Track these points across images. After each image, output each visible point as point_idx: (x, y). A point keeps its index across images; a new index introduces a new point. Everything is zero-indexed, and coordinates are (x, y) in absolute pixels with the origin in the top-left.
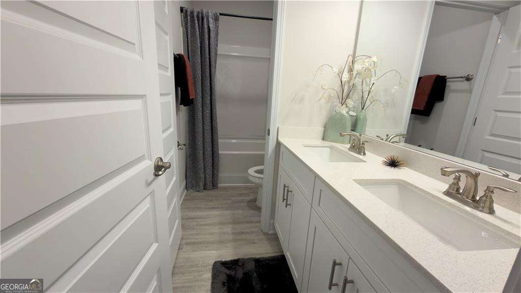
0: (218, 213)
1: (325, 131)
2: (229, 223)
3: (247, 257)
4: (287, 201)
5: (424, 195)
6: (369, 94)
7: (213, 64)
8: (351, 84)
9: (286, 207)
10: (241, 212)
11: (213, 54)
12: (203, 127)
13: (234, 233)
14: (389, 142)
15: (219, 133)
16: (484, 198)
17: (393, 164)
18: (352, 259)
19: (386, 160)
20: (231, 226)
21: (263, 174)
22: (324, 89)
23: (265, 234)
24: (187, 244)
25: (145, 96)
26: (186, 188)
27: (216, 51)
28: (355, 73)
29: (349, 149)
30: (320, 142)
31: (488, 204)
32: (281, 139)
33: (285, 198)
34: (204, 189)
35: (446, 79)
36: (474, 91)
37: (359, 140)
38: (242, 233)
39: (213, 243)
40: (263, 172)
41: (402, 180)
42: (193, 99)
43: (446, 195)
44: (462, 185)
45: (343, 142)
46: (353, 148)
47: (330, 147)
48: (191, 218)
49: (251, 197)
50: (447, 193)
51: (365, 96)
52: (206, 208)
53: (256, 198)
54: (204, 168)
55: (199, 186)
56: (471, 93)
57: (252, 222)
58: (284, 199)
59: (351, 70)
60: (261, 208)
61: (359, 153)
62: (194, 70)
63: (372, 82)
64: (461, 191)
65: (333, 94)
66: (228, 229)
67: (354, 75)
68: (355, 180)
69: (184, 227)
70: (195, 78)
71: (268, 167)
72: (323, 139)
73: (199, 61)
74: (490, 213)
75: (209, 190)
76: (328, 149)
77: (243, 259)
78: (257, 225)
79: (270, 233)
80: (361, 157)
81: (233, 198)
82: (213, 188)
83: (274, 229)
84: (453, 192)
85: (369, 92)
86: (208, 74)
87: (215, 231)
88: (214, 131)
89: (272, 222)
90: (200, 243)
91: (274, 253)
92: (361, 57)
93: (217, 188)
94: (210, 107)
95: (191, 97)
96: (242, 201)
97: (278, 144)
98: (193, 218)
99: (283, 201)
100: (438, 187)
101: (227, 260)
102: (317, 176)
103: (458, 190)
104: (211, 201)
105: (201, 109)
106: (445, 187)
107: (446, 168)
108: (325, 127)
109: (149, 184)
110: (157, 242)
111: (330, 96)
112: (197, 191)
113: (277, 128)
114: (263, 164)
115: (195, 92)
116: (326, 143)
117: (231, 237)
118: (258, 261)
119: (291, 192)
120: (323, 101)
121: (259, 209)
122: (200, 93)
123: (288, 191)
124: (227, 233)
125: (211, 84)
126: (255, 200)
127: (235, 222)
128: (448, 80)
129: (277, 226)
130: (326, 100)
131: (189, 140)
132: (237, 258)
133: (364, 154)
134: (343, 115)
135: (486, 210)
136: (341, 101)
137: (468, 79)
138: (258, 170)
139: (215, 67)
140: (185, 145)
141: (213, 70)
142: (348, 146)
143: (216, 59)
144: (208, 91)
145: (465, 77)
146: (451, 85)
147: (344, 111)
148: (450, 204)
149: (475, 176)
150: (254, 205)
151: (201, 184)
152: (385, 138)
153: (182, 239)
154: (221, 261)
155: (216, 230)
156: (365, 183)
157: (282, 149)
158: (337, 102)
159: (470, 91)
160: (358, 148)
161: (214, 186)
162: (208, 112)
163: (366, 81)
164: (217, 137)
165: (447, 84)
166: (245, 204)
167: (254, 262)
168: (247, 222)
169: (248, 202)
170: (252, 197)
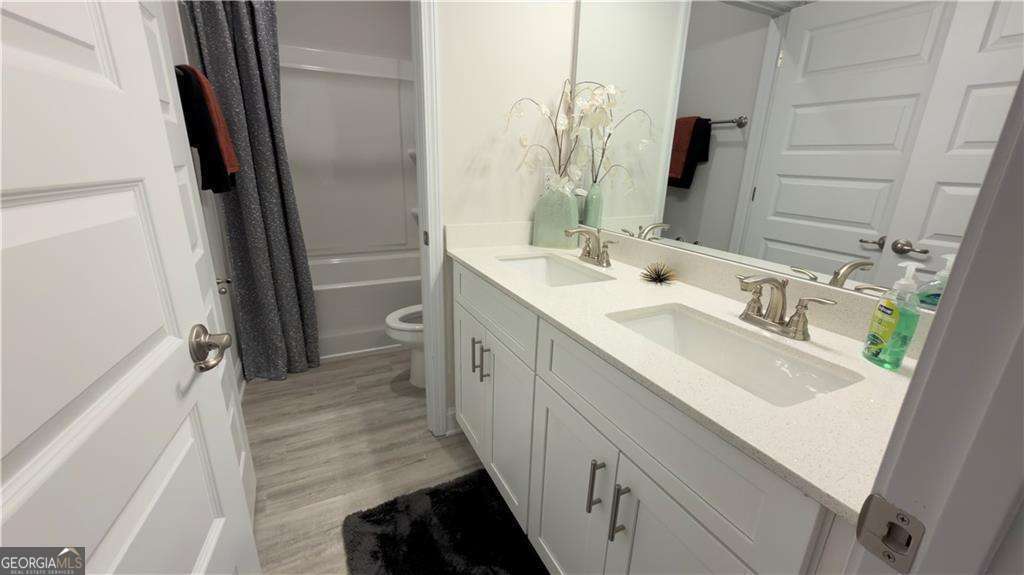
0: (332, 417)
1: (532, 228)
2: (360, 432)
3: (412, 491)
4: (482, 370)
5: (713, 324)
6: (603, 154)
7: (272, 91)
8: (573, 137)
9: (482, 380)
10: (380, 405)
11: (268, 69)
12: (268, 236)
13: (374, 451)
14: (645, 238)
15: (307, 248)
16: (796, 318)
17: (658, 278)
18: (624, 454)
19: (645, 272)
20: (365, 437)
21: (421, 323)
22: (525, 146)
23: (440, 438)
24: (273, 497)
25: (141, 181)
26: (245, 375)
27: (276, 59)
28: (576, 115)
29: (580, 258)
30: (526, 250)
31: (800, 328)
32: (452, 251)
33: (478, 363)
34: (289, 371)
35: (710, 125)
36: (750, 146)
37: (598, 240)
38: (391, 447)
39: (333, 479)
40: (421, 317)
41: (677, 304)
42: (233, 175)
43: (743, 319)
44: (765, 301)
45: (567, 247)
46: (588, 255)
47: (546, 258)
48: (268, 441)
49: (398, 371)
50: (745, 317)
51: (598, 159)
52: (301, 412)
53: (409, 371)
54: (283, 327)
55: (276, 367)
56: (746, 147)
57: (408, 421)
58: (474, 367)
59: (569, 110)
60: (424, 390)
61: (600, 263)
62: (226, 107)
63: (608, 131)
64: (764, 312)
65: (543, 156)
66: (361, 444)
67: (577, 120)
68: (609, 316)
69: (259, 463)
70: (230, 123)
71: (431, 304)
72: (531, 243)
73: (236, 82)
74: (804, 339)
75: (302, 371)
76: (543, 261)
77: (403, 497)
78: (420, 423)
79: (448, 433)
80: (603, 270)
81: (358, 381)
82: (310, 367)
83: (456, 424)
84: (753, 314)
85: (604, 150)
86: (263, 115)
87: (333, 456)
88: (295, 244)
89: (450, 413)
90: (303, 488)
91: (463, 470)
92: (587, 85)
93: (319, 365)
94: (277, 190)
95: (230, 171)
96: (379, 383)
97: (449, 261)
98: (276, 439)
99: (474, 371)
100: (729, 308)
101: (371, 507)
102: (540, 316)
103: (759, 310)
104: (311, 394)
105: (256, 195)
106: (742, 307)
107: (746, 278)
108: (532, 220)
109: (184, 393)
110: (223, 516)
111: (537, 160)
112: (271, 379)
113: (442, 228)
114: (419, 301)
115: (238, 158)
116: (539, 250)
117: (369, 460)
118: (436, 494)
119: (489, 350)
120: (524, 170)
121: (420, 392)
122: (250, 158)
123: (482, 350)
124: (360, 454)
125: (273, 137)
126: (406, 376)
127: (371, 428)
128: (713, 126)
129: (462, 418)
130: (530, 166)
131: (235, 269)
132: (391, 499)
133: (609, 264)
134: (563, 196)
135: (800, 335)
136: (557, 168)
137: (741, 124)
138: (407, 316)
139: (279, 98)
140: (228, 282)
141: (273, 104)
142: (579, 252)
143: (277, 78)
144: (269, 154)
145: (737, 121)
146: (719, 135)
147: (566, 187)
148: (753, 334)
149: (782, 285)
150: (407, 386)
151: (281, 363)
152: (636, 232)
153: (259, 489)
154: (358, 513)
155: (335, 452)
156: (625, 318)
157: (457, 268)
158: (550, 172)
159: (744, 145)
160: (597, 255)
161: (312, 361)
162: (274, 201)
163: (598, 129)
164: (306, 257)
165: (713, 132)
166: (388, 388)
167: (428, 497)
168: (399, 423)
169: (393, 382)
170: (400, 372)
